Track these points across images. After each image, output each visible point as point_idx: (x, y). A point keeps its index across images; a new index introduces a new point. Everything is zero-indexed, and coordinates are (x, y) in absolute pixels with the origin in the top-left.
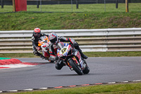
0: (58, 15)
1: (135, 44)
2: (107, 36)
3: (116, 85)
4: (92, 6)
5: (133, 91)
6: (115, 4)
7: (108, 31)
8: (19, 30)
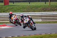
0: (22, 7)
1: (53, 18)
2: (42, 15)
3: (45, 35)
4: (35, 3)
5: (52, 37)
6: (45, 2)
7: (42, 13)
8: (6, 12)
